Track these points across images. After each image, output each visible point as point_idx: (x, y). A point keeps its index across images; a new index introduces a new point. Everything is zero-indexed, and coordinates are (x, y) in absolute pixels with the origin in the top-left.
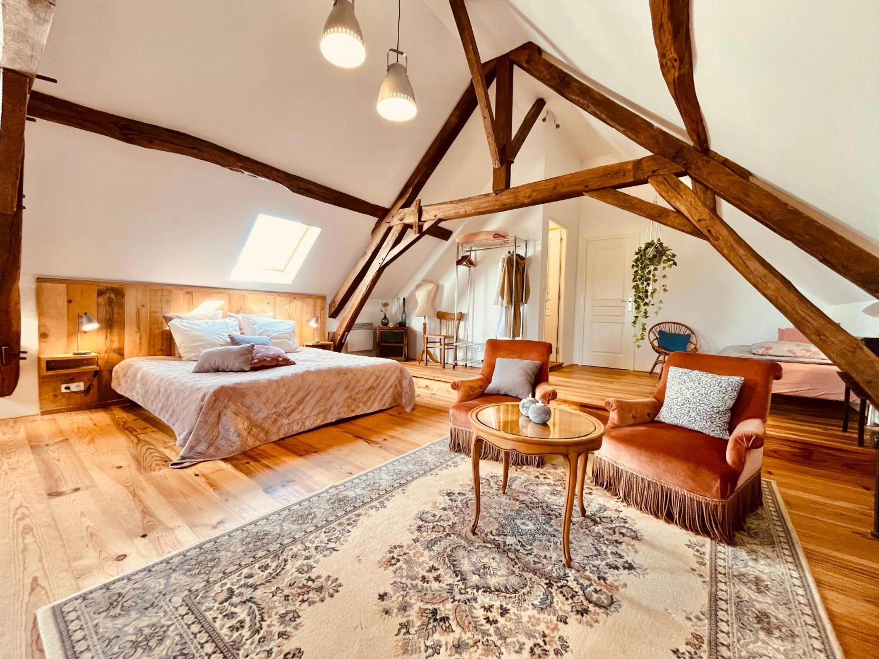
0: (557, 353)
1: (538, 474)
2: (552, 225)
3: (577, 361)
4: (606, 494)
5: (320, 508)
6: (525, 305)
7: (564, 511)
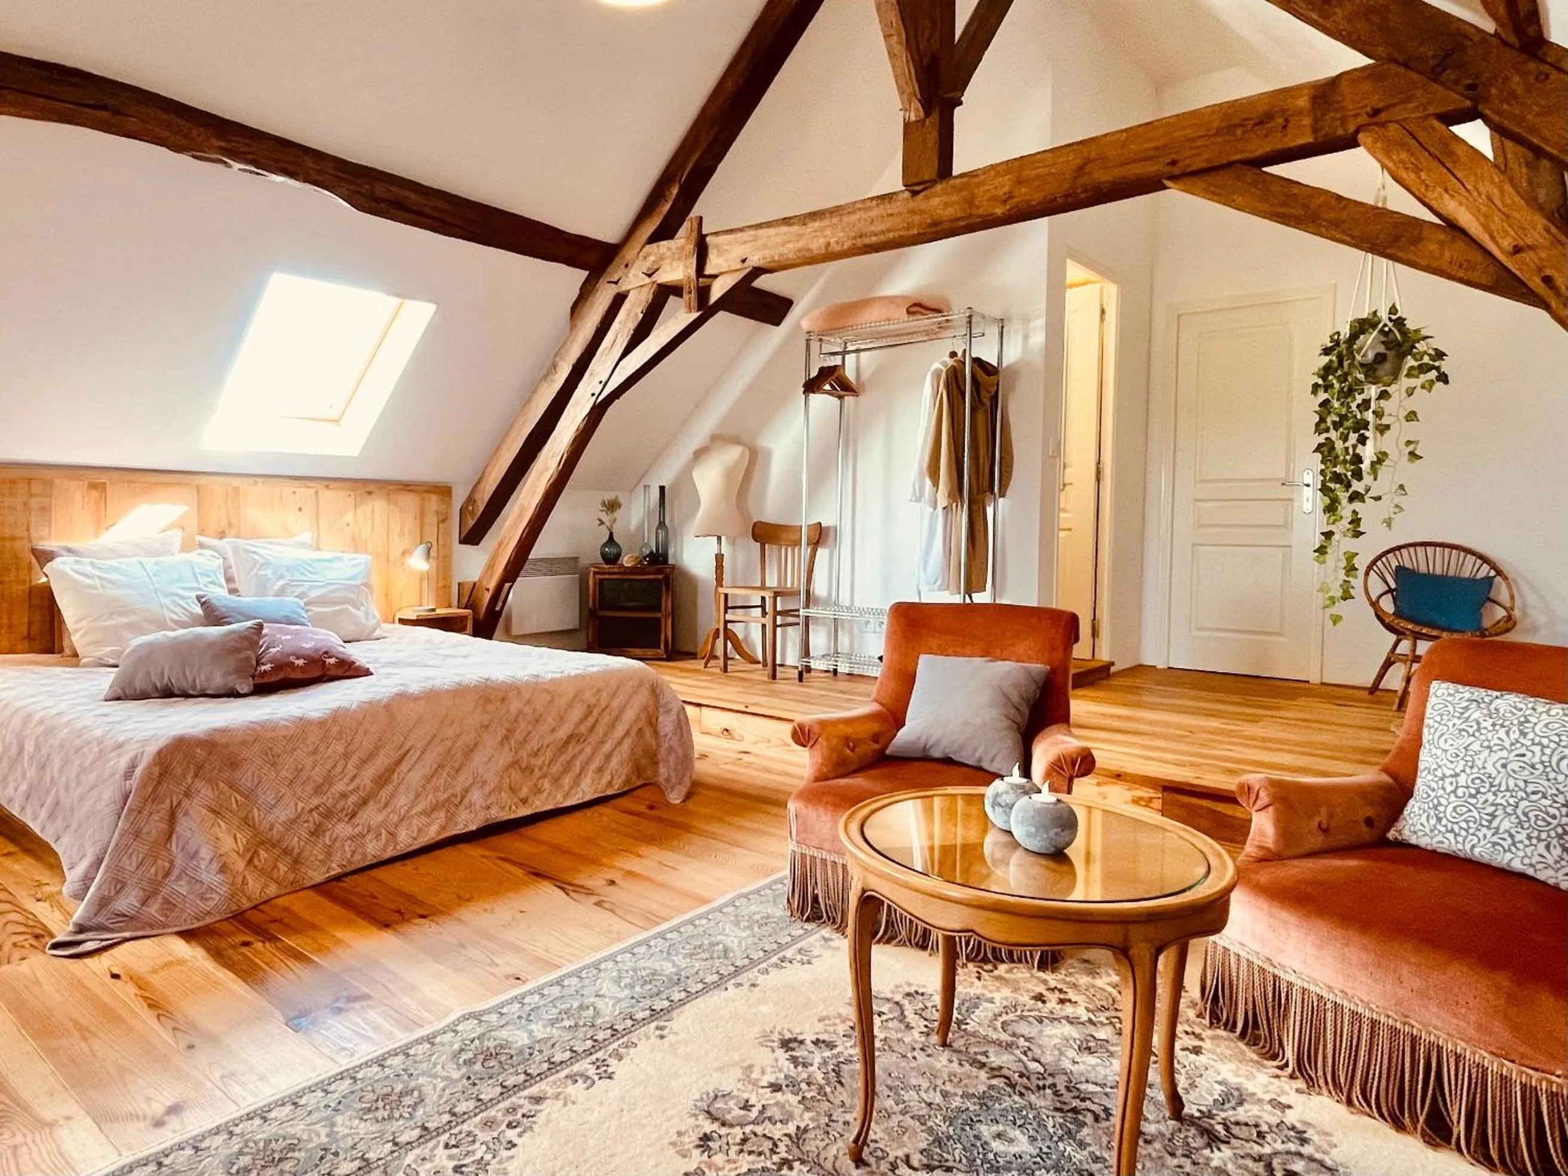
0: (1095, 633)
1: (1041, 989)
2: (1074, 272)
3: (1154, 656)
4: (1242, 1052)
5: (435, 1076)
6: (1001, 500)
7: (1121, 1099)
